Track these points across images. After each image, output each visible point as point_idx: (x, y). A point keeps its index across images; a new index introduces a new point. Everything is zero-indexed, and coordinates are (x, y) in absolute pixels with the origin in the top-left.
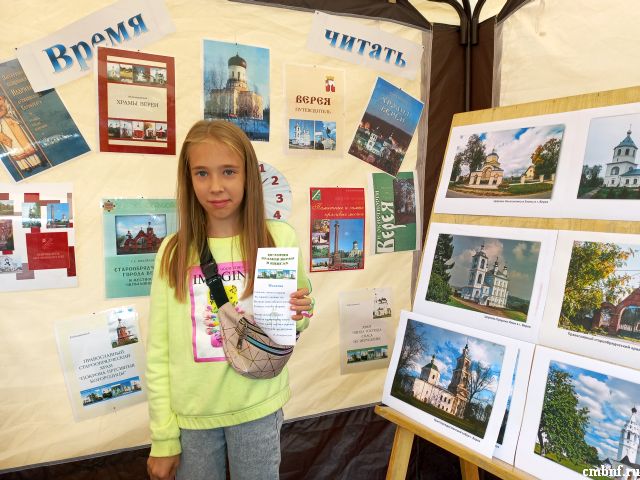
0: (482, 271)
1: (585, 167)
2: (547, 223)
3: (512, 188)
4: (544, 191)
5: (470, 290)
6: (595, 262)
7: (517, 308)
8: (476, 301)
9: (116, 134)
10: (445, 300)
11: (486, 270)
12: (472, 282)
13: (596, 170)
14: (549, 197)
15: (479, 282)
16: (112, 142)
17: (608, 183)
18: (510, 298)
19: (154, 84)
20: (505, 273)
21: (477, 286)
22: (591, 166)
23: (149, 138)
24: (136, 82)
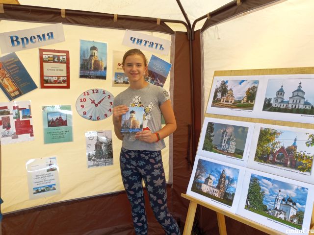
0: (225, 138)
1: (266, 99)
2: (251, 120)
3: (238, 105)
4: (250, 107)
5: (221, 146)
6: (268, 136)
7: (239, 153)
8: (223, 151)
9: (47, 82)
10: (210, 150)
11: (227, 138)
12: (221, 142)
13: (270, 100)
14: (252, 110)
15: (224, 143)
17: (274, 105)
18: (236, 149)
20: (235, 139)
21: (223, 144)
22: (268, 98)
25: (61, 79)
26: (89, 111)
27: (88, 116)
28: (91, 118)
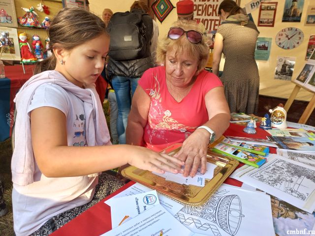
9: (261, 22)
16: (260, 24)
19: (272, 10)
23: (268, 23)
24: (268, 10)
25: (270, 21)
26: (283, 42)
27: (282, 46)
28: (283, 48)
